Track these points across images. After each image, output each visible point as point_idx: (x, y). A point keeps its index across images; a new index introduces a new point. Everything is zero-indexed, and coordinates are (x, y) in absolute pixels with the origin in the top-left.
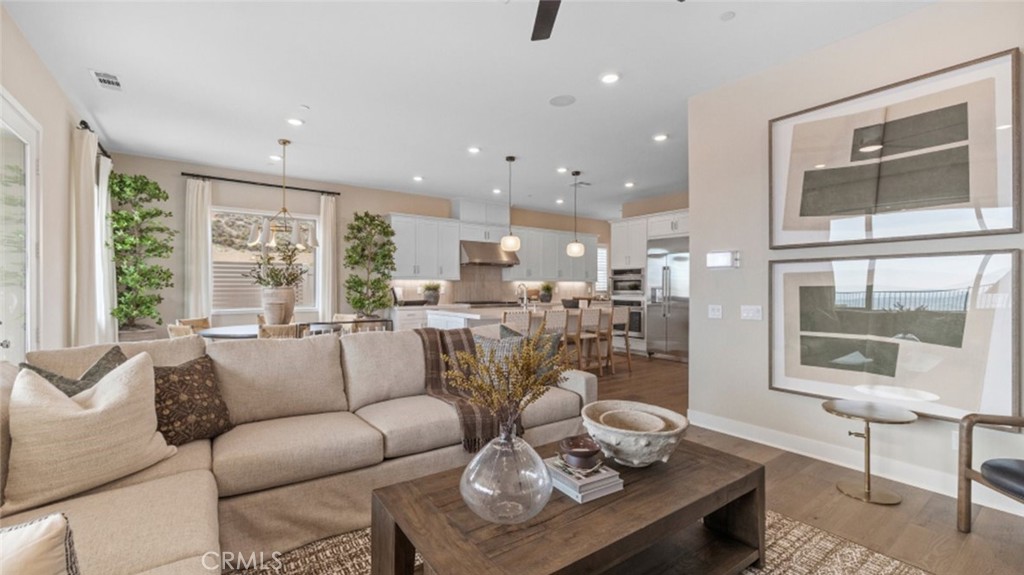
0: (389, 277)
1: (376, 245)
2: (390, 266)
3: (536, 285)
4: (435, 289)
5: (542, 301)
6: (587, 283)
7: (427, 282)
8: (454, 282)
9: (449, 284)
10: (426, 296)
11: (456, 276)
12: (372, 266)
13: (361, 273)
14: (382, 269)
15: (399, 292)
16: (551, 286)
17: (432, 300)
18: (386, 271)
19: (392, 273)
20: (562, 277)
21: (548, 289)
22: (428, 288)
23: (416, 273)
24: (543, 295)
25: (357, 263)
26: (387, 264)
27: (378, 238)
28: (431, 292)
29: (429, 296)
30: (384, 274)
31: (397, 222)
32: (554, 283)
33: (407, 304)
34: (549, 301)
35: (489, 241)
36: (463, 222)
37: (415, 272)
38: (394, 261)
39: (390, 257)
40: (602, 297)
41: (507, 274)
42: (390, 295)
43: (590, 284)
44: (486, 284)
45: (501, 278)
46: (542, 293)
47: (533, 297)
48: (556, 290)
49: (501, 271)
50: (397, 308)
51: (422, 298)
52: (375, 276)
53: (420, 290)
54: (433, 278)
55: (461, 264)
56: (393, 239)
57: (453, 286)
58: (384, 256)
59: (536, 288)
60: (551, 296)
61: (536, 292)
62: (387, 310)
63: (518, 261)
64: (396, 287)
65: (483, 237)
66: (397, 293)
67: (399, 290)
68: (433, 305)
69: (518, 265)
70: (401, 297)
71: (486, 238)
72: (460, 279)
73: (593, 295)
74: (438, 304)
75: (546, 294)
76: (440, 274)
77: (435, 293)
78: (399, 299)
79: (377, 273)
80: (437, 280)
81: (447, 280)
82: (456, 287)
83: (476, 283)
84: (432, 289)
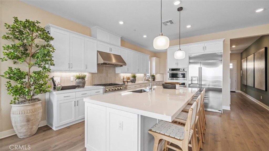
0: (49, 71)
1: (37, 46)
2: (49, 62)
3: (129, 75)
4: (83, 78)
5: (132, 82)
6: (144, 74)
7: (78, 74)
8: (93, 74)
9: (90, 75)
10: (77, 83)
11: (95, 70)
12: (33, 61)
13: (23, 67)
14: (43, 64)
15: (57, 80)
17: (81, 85)
18: (47, 66)
19: (52, 67)
21: (134, 77)
22: (79, 78)
23: (70, 68)
25: (18, 58)
26: (47, 60)
27: (39, 41)
28: (80, 80)
29: (80, 82)
30: (45, 68)
31: (55, 32)
32: (136, 74)
33: (63, 88)
34: (135, 82)
36: (99, 41)
37: (69, 67)
38: (53, 59)
39: (50, 56)
41: (118, 70)
42: (50, 83)
44: (109, 75)
45: (115, 72)
46: (131, 79)
47: (129, 81)
48: (137, 77)
50: (55, 93)
52: (36, 69)
53: (72, 79)
54: (81, 71)
55: (98, 64)
56: (51, 42)
57: (92, 77)
58: (45, 55)
61: (129, 78)
62: (47, 94)
63: (126, 63)
64: (55, 77)
65: (109, 50)
66: (56, 81)
67: (57, 79)
68: (82, 88)
69: (126, 65)
70: (59, 84)
71: (110, 51)
72: (97, 72)
73: (146, 79)
74: (85, 87)
75: (134, 79)
76: (86, 68)
77: (83, 80)
78: (57, 85)
79: (38, 67)
80: (84, 72)
81: (89, 73)
82: (93, 76)
83: (104, 74)
84: (81, 78)
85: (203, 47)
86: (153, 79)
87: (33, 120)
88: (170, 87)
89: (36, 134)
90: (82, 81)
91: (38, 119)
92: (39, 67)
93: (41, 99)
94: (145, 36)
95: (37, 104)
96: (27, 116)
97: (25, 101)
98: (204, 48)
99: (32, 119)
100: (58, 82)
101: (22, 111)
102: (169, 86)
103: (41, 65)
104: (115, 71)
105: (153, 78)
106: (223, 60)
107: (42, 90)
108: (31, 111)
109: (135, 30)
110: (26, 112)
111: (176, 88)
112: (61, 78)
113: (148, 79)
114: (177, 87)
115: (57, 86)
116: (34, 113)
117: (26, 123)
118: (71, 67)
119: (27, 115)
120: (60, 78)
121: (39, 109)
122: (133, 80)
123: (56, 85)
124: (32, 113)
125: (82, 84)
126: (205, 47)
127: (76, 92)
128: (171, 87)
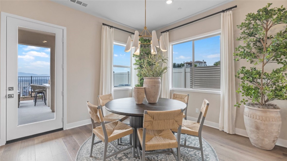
87: (263, 130)
95: (269, 111)
96: (256, 122)
97: (256, 104)
99: (262, 128)
101: (251, 115)
108: (261, 119)
110: (255, 117)
116: (265, 121)
117: (255, 130)
119: (255, 120)
124: (261, 120)
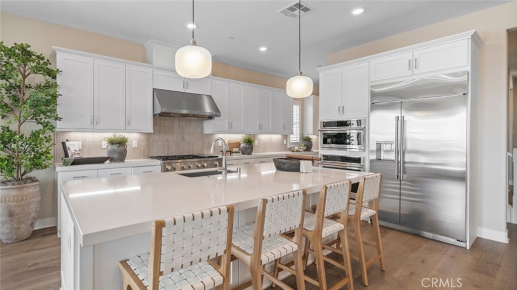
0: (55, 128)
3: (238, 137)
4: (122, 143)
5: (243, 154)
6: (283, 135)
7: (110, 135)
8: (147, 134)
9: (143, 137)
10: (110, 152)
11: (148, 127)
12: (29, 114)
14: (43, 118)
16: (252, 138)
17: (115, 156)
18: (49, 121)
20: (262, 130)
21: (249, 142)
22: (112, 142)
23: (95, 125)
24: (245, 148)
26: (50, 112)
28: (115, 147)
29: (114, 152)
30: (46, 125)
31: (64, 60)
32: (254, 136)
33: (77, 162)
34: (250, 153)
35: (187, 91)
36: (157, 68)
37: (92, 123)
39: (54, 103)
40: (296, 148)
41: (208, 127)
43: (286, 137)
44: (186, 137)
45: (203, 132)
46: (243, 145)
47: (235, 150)
48: (256, 143)
49: (203, 122)
51: (105, 154)
53: (105, 144)
54: (118, 130)
55: (154, 115)
57: (148, 140)
58: (48, 103)
59: (238, 141)
60: (252, 149)
61: (238, 145)
63: (219, 112)
64: (71, 141)
65: (182, 87)
66: (70, 148)
67: (74, 145)
68: (119, 162)
69: (220, 116)
70: (76, 153)
71: (184, 87)
72: (152, 132)
73: (288, 147)
74: (125, 160)
75: (248, 146)
76: (127, 124)
77: (121, 148)
78: (72, 156)
79: (36, 123)
80: (123, 132)
81: (141, 133)
82: (151, 140)
83: (175, 136)
84: (116, 144)
85: (410, 61)
86: (305, 148)
88: (286, 166)
89: (30, 237)
90: (117, 148)
91: (30, 214)
92: (38, 123)
93: (39, 179)
94: (263, 49)
96: (9, 206)
98: (413, 64)
99: (18, 212)
100: (74, 149)
102: (284, 164)
103: (41, 119)
104: (203, 129)
105: (307, 144)
106: (470, 94)
107: (36, 164)
108: (16, 199)
109: (233, 38)
111: (301, 171)
112: (84, 142)
113: (291, 146)
114: (304, 167)
115: (70, 157)
116: (21, 202)
117: (8, 218)
118: (95, 123)
119: (8, 204)
120: (81, 142)
121: (31, 197)
122: (246, 147)
123: (70, 155)
124: (17, 202)
125: (117, 154)
126: (416, 59)
127: (98, 169)
128: (288, 166)
